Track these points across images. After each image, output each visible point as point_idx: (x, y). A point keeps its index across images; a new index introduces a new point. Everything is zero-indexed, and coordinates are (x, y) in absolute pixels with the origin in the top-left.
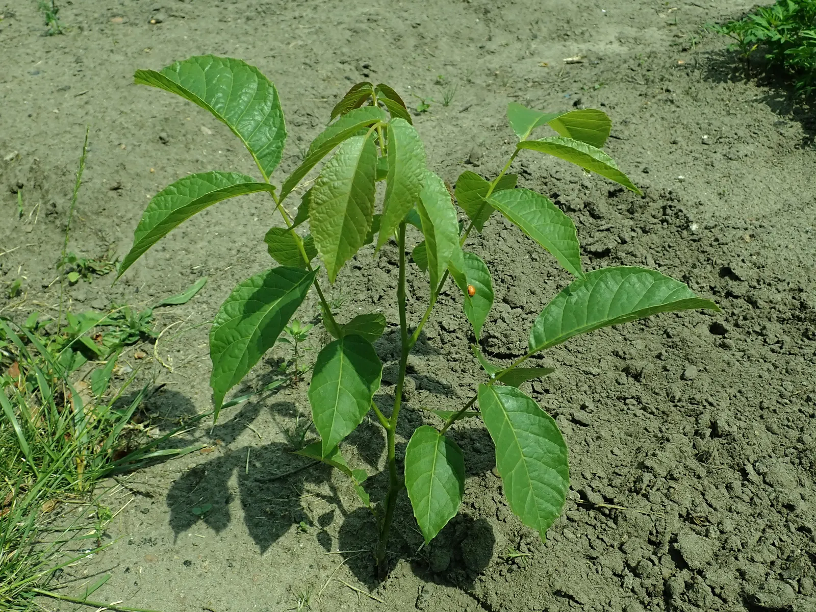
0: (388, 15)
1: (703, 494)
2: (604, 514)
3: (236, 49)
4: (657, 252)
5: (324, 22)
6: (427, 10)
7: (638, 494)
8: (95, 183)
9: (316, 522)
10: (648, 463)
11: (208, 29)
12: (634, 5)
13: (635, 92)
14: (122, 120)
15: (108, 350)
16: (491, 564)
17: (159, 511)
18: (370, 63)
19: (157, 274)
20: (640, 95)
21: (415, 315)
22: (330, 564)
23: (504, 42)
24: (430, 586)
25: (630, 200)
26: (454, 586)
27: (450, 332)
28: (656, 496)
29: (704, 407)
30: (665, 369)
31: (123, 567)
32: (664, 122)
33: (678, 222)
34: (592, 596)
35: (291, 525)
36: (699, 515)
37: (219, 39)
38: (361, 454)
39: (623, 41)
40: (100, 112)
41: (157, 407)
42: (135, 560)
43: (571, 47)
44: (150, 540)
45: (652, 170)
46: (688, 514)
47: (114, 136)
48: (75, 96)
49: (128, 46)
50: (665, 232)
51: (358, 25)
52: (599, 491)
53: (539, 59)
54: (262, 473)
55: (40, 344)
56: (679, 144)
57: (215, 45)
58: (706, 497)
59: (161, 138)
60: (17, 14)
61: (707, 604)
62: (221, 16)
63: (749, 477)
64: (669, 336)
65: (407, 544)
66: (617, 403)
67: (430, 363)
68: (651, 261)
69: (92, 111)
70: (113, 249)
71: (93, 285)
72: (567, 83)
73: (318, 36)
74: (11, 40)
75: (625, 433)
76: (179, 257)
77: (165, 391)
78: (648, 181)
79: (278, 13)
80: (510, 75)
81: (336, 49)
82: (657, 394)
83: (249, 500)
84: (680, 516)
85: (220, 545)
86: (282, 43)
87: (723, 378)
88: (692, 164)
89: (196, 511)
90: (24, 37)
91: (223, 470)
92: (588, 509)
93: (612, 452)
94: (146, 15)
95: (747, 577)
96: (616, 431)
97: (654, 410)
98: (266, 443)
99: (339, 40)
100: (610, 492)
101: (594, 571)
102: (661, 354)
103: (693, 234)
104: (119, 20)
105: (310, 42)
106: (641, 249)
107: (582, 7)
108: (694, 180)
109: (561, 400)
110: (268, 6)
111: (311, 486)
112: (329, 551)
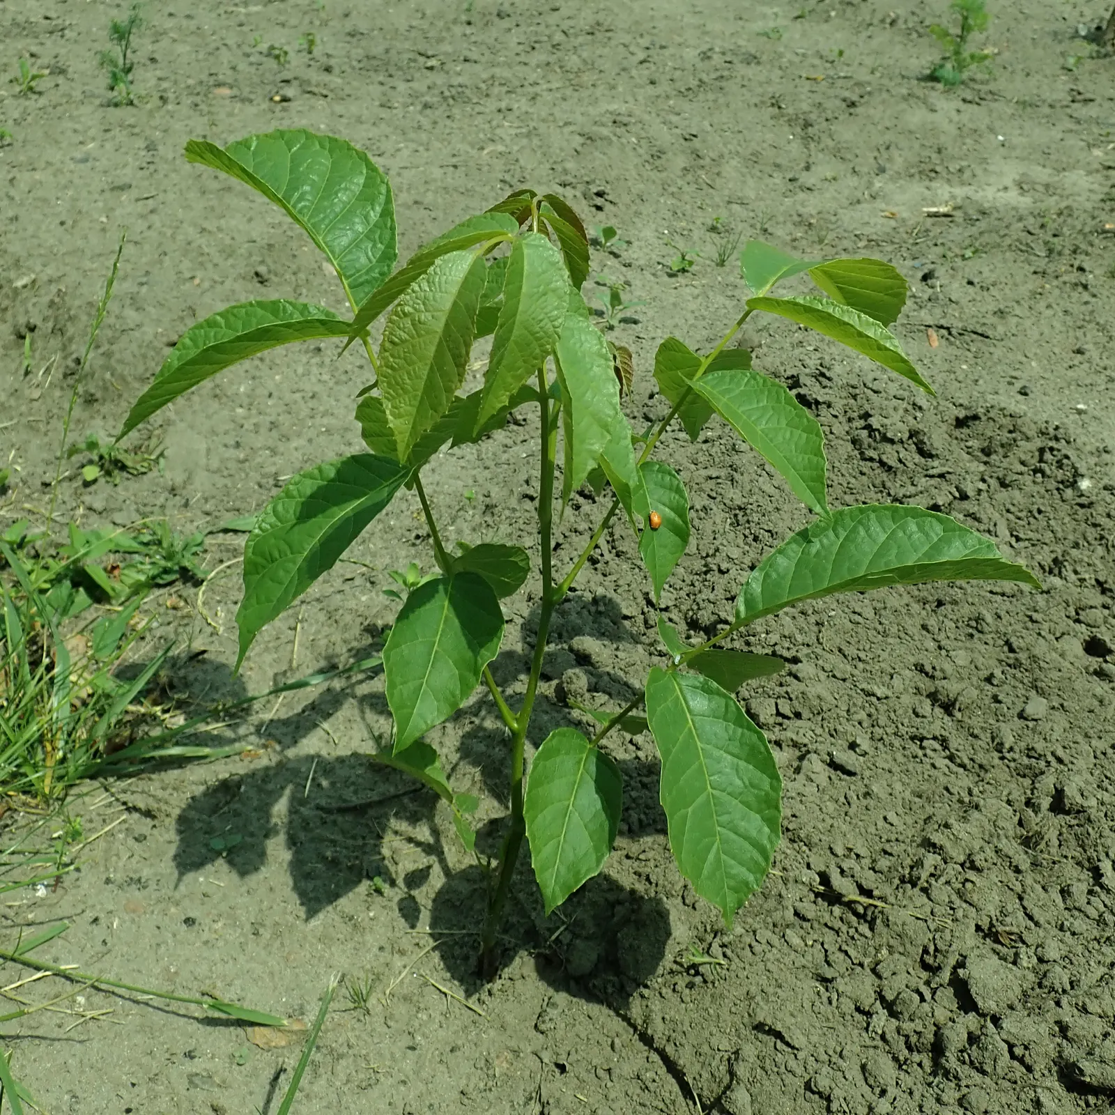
0: (646, 117)
1: (1021, 898)
2: (856, 914)
3: (399, 150)
4: (1019, 518)
5: (544, 121)
6: (711, 115)
7: (914, 885)
8: (144, 333)
9: (400, 882)
10: (937, 838)
11: (360, 117)
12: (1053, 133)
13: (1027, 267)
14: (202, 241)
15: (127, 590)
16: (660, 970)
17: (161, 839)
18: (608, 189)
19: (221, 482)
20: (1035, 273)
21: (609, 578)
22: (411, 948)
23: (829, 175)
24: (562, 998)
25: (989, 434)
26: (600, 1002)
27: (661, 610)
28: (941, 892)
29: (1048, 763)
30: (996, 699)
31: (90, 915)
32: (1068, 318)
33: (1060, 474)
34: (814, 1039)
35: (360, 881)
36: (1007, 929)
37: (374, 132)
38: (485, 783)
39: (1025, 187)
40: (170, 227)
41: (187, 685)
42: (111, 907)
43: (939, 192)
44: (139, 880)
45: (1036, 391)
46: (992, 925)
47: (186, 265)
48: (137, 200)
49: (231, 132)
50: (1037, 488)
51: (595, 128)
52: (853, 876)
53: (883, 206)
54: (329, 797)
55: (21, 569)
56: (1087, 355)
57: (368, 142)
58: (1025, 903)
59: (257, 274)
60: (70, 70)
61: (999, 1070)
62: (385, 99)
63: (1104, 880)
64: (1012, 650)
65: (535, 926)
66: (910, 744)
67: (618, 653)
68: (1003, 531)
69: (158, 225)
70: (159, 437)
71: (119, 489)
72: (924, 246)
73: (531, 140)
74: (55, 107)
75: (913, 793)
76: (259, 460)
77: (204, 661)
78: (1024, 407)
79: (475, 101)
80: (831, 227)
81: (555, 162)
82: (976, 737)
83: (302, 836)
84: (978, 928)
85: (246, 899)
86: (473, 147)
87: (1089, 722)
88: (1103, 387)
89: (217, 844)
90: (74, 106)
91: (270, 787)
92: (831, 904)
93: (885, 818)
94: (268, 88)
95: (1070, 1034)
96: (898, 787)
97: (966, 761)
98: (343, 752)
99: (562, 149)
100: (869, 879)
101: (825, 1000)
102: (992, 675)
103: (1082, 495)
104: (225, 91)
105: (516, 148)
106: (990, 510)
107: (965, 129)
108: (1104, 413)
109: (819, 731)
110: (460, 90)
111: (403, 826)
112: (413, 927)
